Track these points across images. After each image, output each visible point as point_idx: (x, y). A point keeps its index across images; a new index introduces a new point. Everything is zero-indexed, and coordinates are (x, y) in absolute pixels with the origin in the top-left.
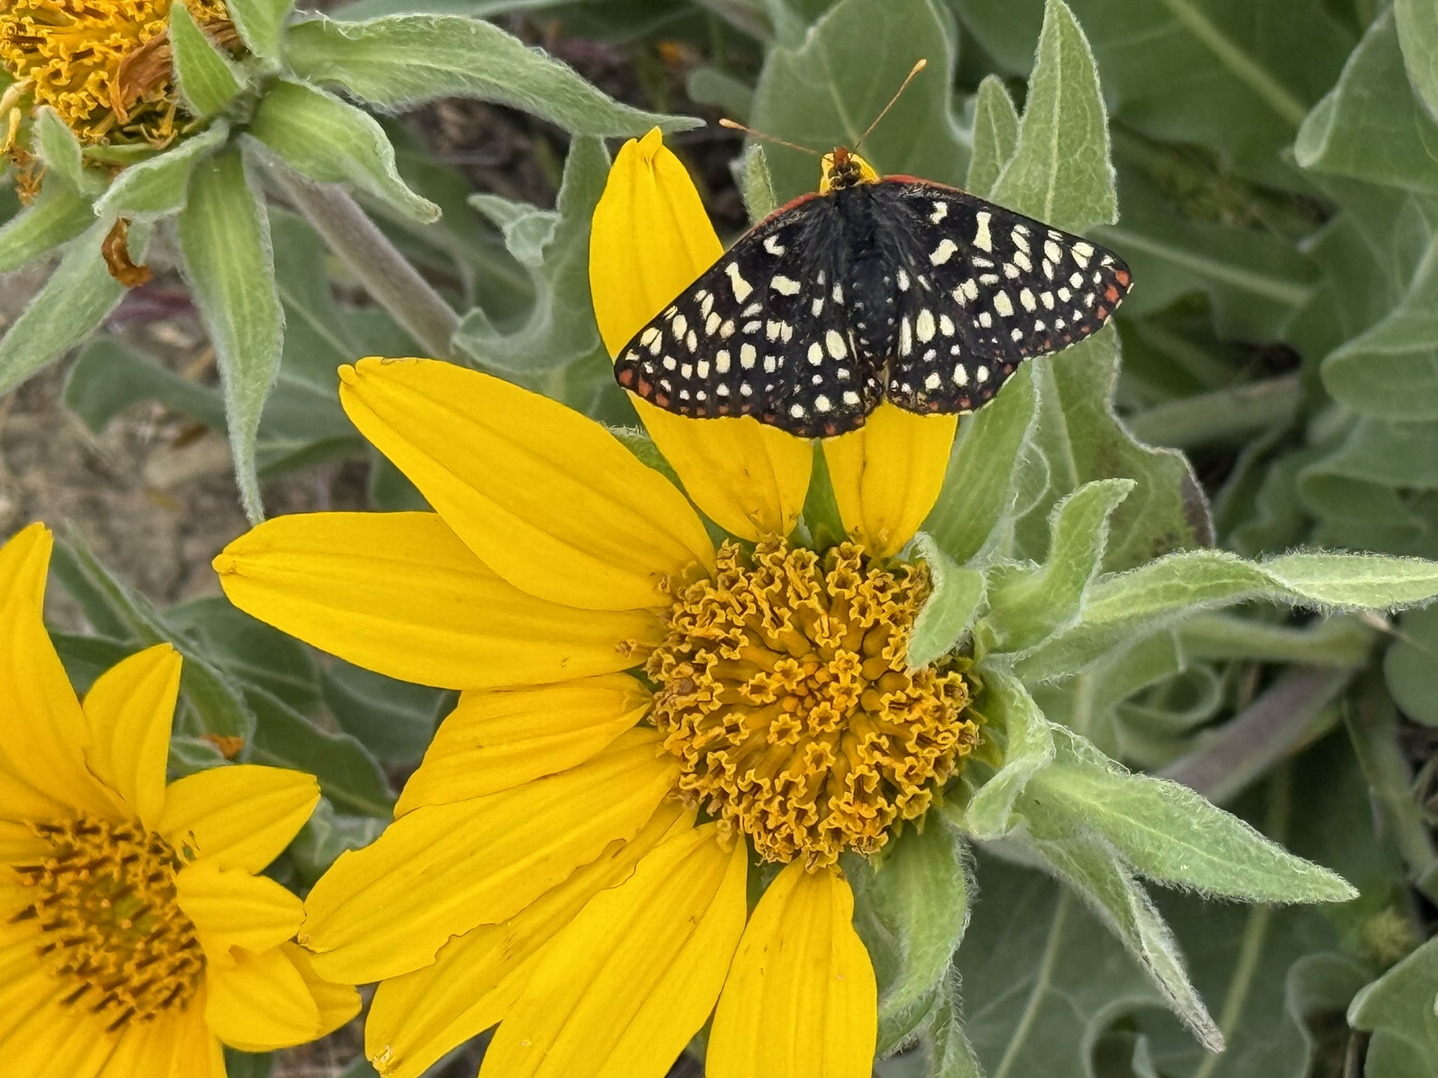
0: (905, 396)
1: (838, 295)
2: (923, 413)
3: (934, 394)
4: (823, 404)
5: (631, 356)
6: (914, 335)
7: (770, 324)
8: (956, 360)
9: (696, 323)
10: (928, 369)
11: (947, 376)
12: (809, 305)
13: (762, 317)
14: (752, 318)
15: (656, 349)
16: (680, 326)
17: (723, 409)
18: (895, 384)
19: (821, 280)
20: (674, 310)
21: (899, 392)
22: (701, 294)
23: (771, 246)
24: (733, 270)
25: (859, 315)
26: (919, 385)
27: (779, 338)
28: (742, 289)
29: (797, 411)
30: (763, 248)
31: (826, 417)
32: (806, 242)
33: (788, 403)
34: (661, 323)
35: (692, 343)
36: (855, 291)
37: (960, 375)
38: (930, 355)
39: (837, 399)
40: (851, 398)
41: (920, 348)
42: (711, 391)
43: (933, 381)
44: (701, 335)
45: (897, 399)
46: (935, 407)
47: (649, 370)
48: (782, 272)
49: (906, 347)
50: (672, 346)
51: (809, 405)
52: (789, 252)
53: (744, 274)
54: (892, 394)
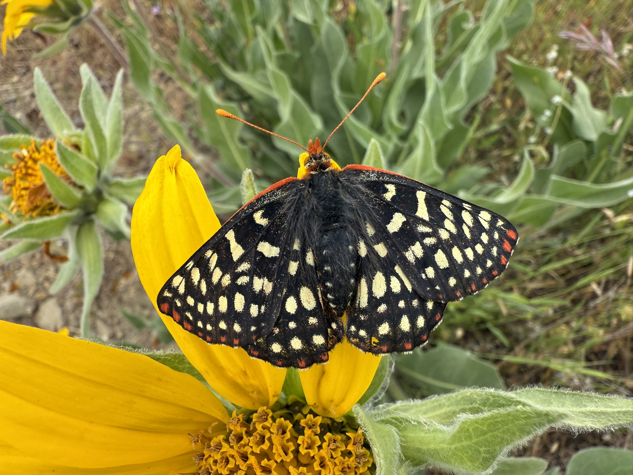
0: (362, 339)
1: (310, 259)
2: (376, 353)
3: (385, 339)
4: (296, 344)
5: (167, 294)
6: (370, 292)
7: (256, 279)
8: (401, 312)
9: (206, 274)
10: (381, 319)
11: (395, 324)
12: (286, 266)
13: (250, 273)
14: (243, 273)
15: (182, 290)
16: (196, 275)
17: (223, 339)
18: (353, 328)
19: (296, 246)
20: (191, 264)
21: (356, 335)
22: (209, 253)
23: (259, 218)
24: (231, 235)
25: (328, 276)
26: (372, 331)
27: (262, 291)
28: (237, 251)
29: (276, 348)
30: (252, 220)
31: (299, 354)
32: (285, 215)
33: (269, 342)
34: (183, 272)
35: (204, 288)
36: (325, 256)
37: (405, 324)
38: (382, 308)
39: (307, 340)
40: (319, 340)
41: (374, 302)
42: (215, 325)
43: (384, 329)
44: (209, 283)
45: (354, 340)
46: (385, 348)
47: (179, 304)
48: (265, 239)
49: (363, 301)
50: (191, 290)
51: (285, 344)
52: (271, 224)
53: (239, 240)
54: (350, 335)
